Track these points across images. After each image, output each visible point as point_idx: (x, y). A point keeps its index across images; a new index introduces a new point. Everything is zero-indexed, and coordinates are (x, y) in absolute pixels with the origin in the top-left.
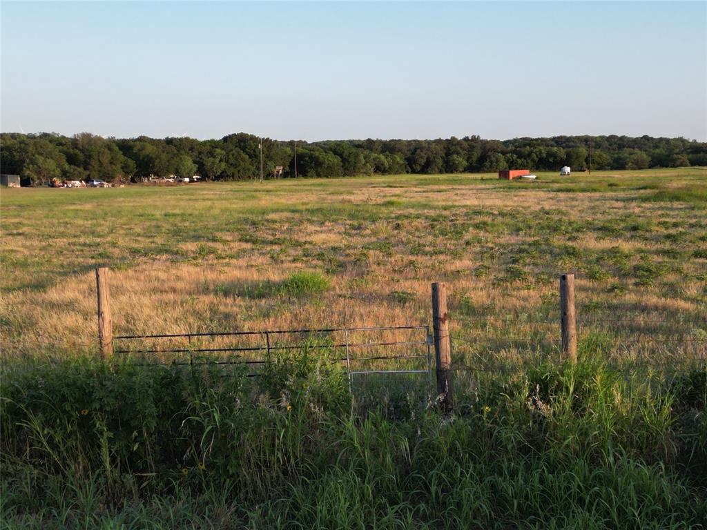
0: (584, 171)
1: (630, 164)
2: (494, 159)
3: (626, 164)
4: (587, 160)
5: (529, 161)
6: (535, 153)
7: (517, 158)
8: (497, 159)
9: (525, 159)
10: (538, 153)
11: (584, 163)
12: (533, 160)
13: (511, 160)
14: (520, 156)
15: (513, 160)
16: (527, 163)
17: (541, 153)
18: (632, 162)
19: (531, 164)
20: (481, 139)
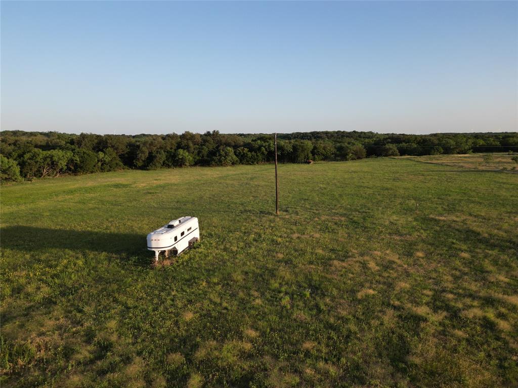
0: (309, 163)
1: (351, 155)
2: (223, 153)
3: (347, 154)
4: (313, 153)
5: (259, 154)
6: (264, 147)
7: (249, 151)
8: (226, 153)
9: (255, 152)
10: (267, 147)
11: (310, 155)
12: (263, 153)
13: (242, 154)
14: (251, 149)
15: (244, 154)
16: (257, 156)
17: (269, 146)
18: (352, 153)
19: (260, 157)
20: (220, 133)
